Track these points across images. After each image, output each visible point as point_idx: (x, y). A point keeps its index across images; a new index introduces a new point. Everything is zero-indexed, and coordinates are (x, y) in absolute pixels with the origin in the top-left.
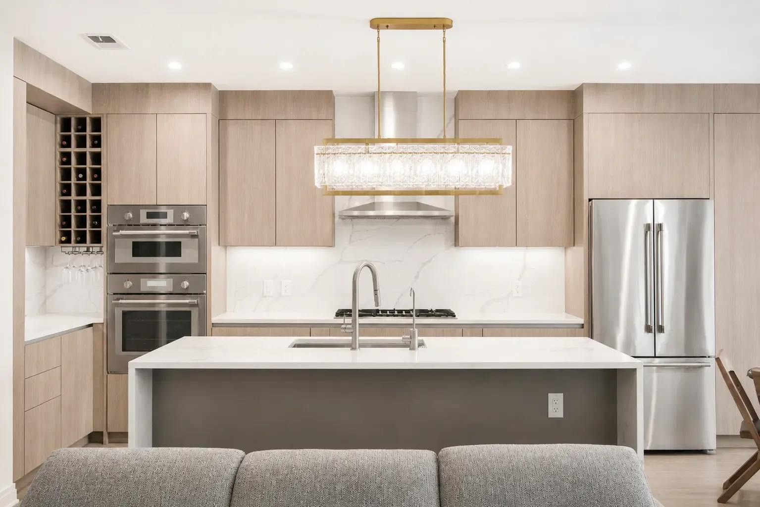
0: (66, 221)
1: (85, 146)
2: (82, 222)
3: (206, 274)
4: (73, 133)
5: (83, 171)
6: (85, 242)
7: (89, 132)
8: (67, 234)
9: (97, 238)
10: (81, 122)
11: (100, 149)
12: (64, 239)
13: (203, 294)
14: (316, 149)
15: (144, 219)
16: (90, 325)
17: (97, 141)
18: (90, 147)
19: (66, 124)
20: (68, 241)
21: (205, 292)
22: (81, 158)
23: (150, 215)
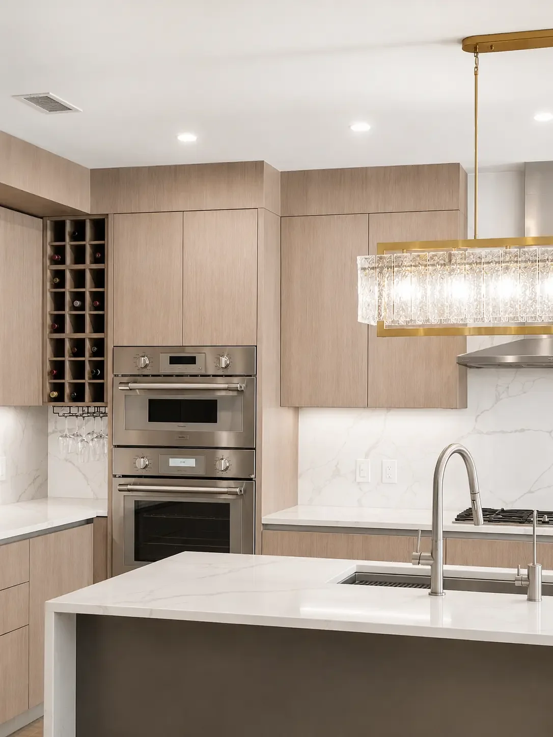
0: (57, 370)
1: (84, 262)
2: (79, 369)
3: (255, 449)
4: (68, 243)
5: (80, 296)
6: (83, 400)
7: (88, 242)
8: (59, 388)
9: (99, 394)
10: (79, 226)
11: (103, 265)
12: (55, 394)
13: (251, 479)
14: (361, 261)
15: (166, 367)
16: (89, 521)
17: (100, 254)
18: (92, 263)
19: (58, 230)
20: (60, 399)
21: (253, 476)
22: (79, 278)
23: (174, 360)
